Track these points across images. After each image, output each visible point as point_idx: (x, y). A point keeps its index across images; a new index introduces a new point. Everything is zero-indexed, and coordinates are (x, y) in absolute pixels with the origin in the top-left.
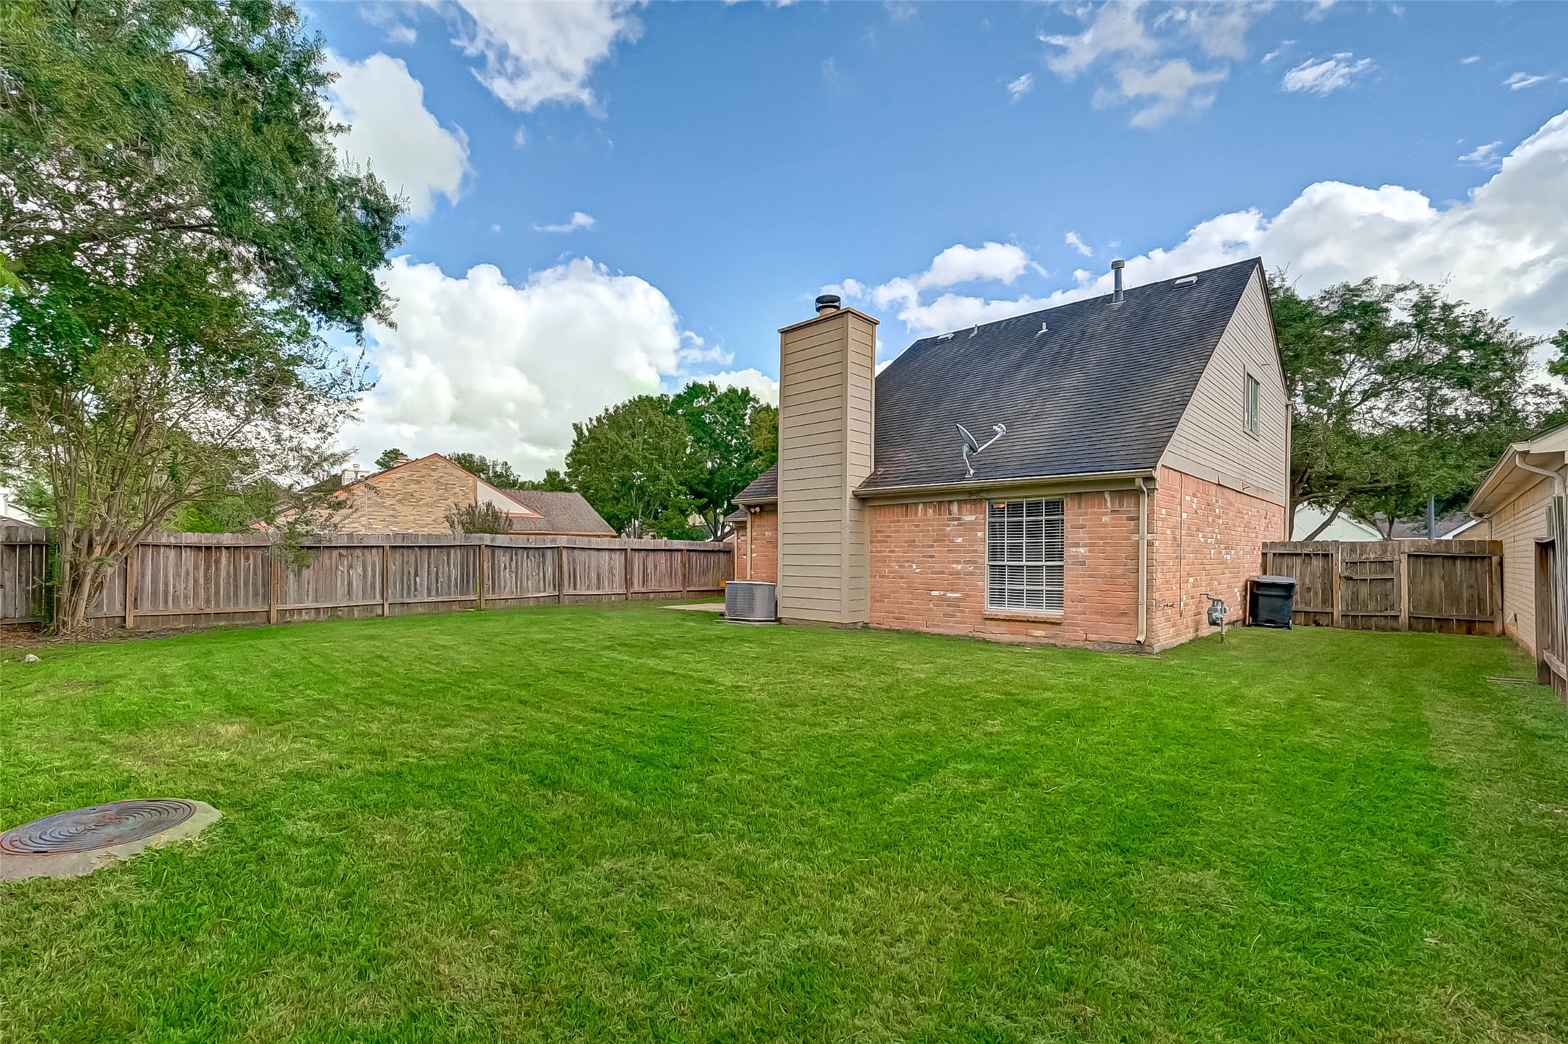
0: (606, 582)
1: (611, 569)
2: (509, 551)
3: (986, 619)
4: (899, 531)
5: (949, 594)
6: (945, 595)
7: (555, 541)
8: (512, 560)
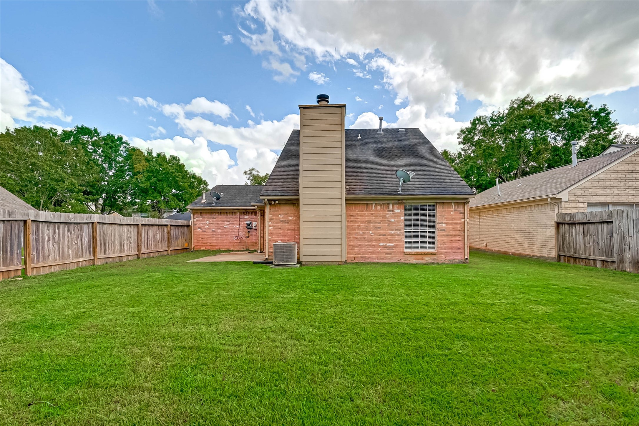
0: (125, 248)
1: (128, 238)
2: (52, 225)
3: (405, 254)
4: (363, 216)
5: (388, 245)
6: (386, 245)
7: (90, 218)
8: (55, 233)
